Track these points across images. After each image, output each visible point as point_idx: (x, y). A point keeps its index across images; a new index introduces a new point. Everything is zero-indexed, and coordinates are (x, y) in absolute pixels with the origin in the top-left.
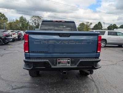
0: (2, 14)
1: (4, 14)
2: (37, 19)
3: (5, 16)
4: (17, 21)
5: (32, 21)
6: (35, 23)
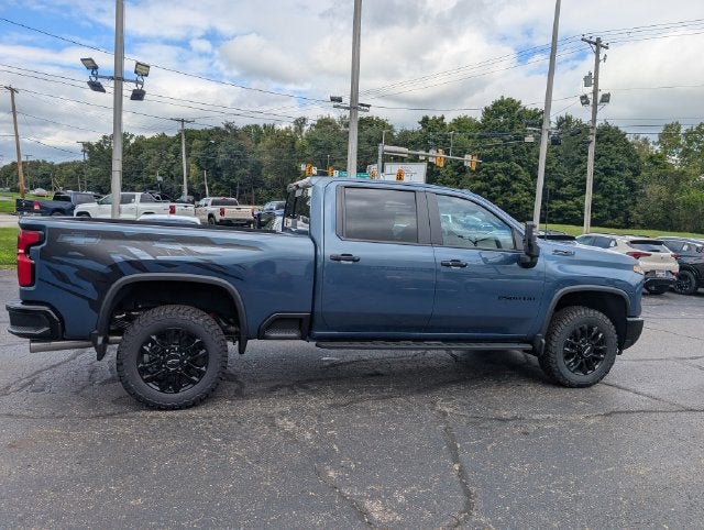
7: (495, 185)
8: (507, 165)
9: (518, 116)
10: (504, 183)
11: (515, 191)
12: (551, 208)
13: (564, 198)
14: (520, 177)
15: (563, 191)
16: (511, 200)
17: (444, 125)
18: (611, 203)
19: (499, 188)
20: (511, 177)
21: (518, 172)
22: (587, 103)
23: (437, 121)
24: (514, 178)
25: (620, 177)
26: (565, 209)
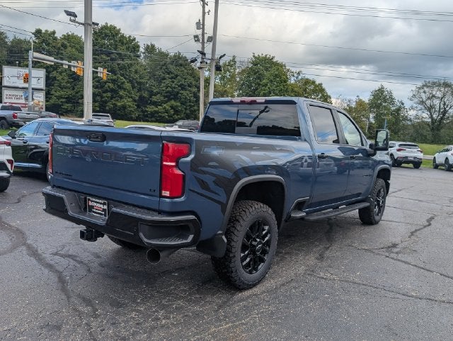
0: (317, 83)
1: (320, 85)
2: (439, 94)
3: (324, 90)
4: (360, 103)
5: (416, 100)
6: (430, 109)
7: (106, 91)
8: (115, 77)
9: (120, 41)
10: (112, 91)
11: (121, 97)
12: (147, 111)
13: (156, 104)
14: (124, 86)
15: (154, 99)
16: (119, 104)
17: (55, 39)
18: (186, 109)
19: (109, 94)
20: (118, 86)
21: (123, 83)
22: (198, 40)
23: (50, 35)
24: (120, 87)
25: (190, 91)
26: (157, 112)
